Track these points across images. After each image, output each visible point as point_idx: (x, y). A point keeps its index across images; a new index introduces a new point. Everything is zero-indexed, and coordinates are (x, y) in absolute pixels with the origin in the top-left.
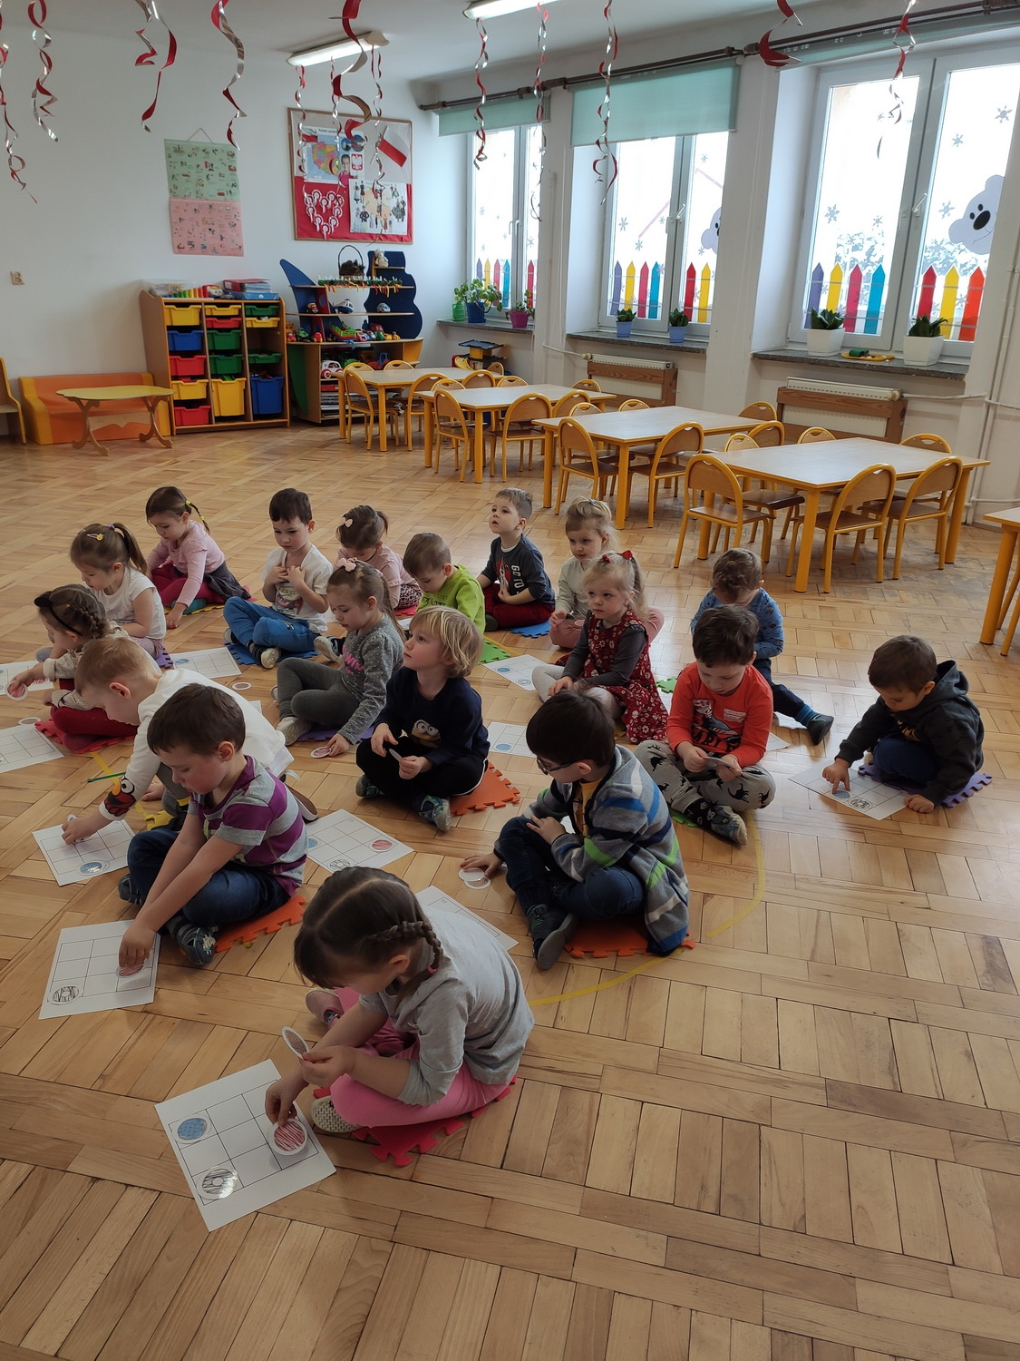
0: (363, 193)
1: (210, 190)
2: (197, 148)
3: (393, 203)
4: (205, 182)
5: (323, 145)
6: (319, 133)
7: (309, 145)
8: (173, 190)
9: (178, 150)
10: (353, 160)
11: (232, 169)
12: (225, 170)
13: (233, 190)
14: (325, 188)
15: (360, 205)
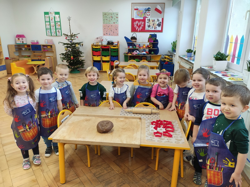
0: (149, 21)
1: (112, 22)
2: (110, 14)
3: (158, 23)
5: (140, 11)
6: (139, 8)
7: (136, 11)
8: (104, 23)
9: (105, 14)
10: (147, 13)
12: (116, 18)
13: (117, 22)
14: (139, 20)
15: (148, 24)
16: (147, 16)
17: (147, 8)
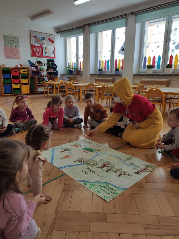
0: (45, 48)
1: (13, 46)
2: (10, 37)
3: (51, 51)
4: (12, 44)
5: (37, 38)
6: (36, 36)
7: (34, 38)
8: (5, 45)
9: (6, 37)
10: (43, 42)
11: (18, 42)
12: (17, 42)
13: (18, 46)
14: (37, 47)
15: (45, 51)
16: (43, 44)
17: (43, 37)
